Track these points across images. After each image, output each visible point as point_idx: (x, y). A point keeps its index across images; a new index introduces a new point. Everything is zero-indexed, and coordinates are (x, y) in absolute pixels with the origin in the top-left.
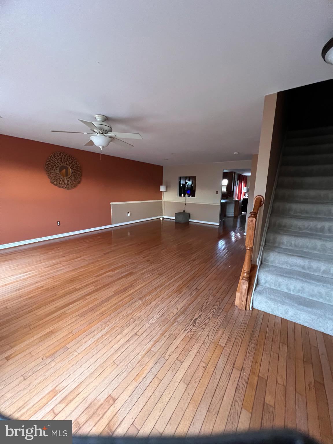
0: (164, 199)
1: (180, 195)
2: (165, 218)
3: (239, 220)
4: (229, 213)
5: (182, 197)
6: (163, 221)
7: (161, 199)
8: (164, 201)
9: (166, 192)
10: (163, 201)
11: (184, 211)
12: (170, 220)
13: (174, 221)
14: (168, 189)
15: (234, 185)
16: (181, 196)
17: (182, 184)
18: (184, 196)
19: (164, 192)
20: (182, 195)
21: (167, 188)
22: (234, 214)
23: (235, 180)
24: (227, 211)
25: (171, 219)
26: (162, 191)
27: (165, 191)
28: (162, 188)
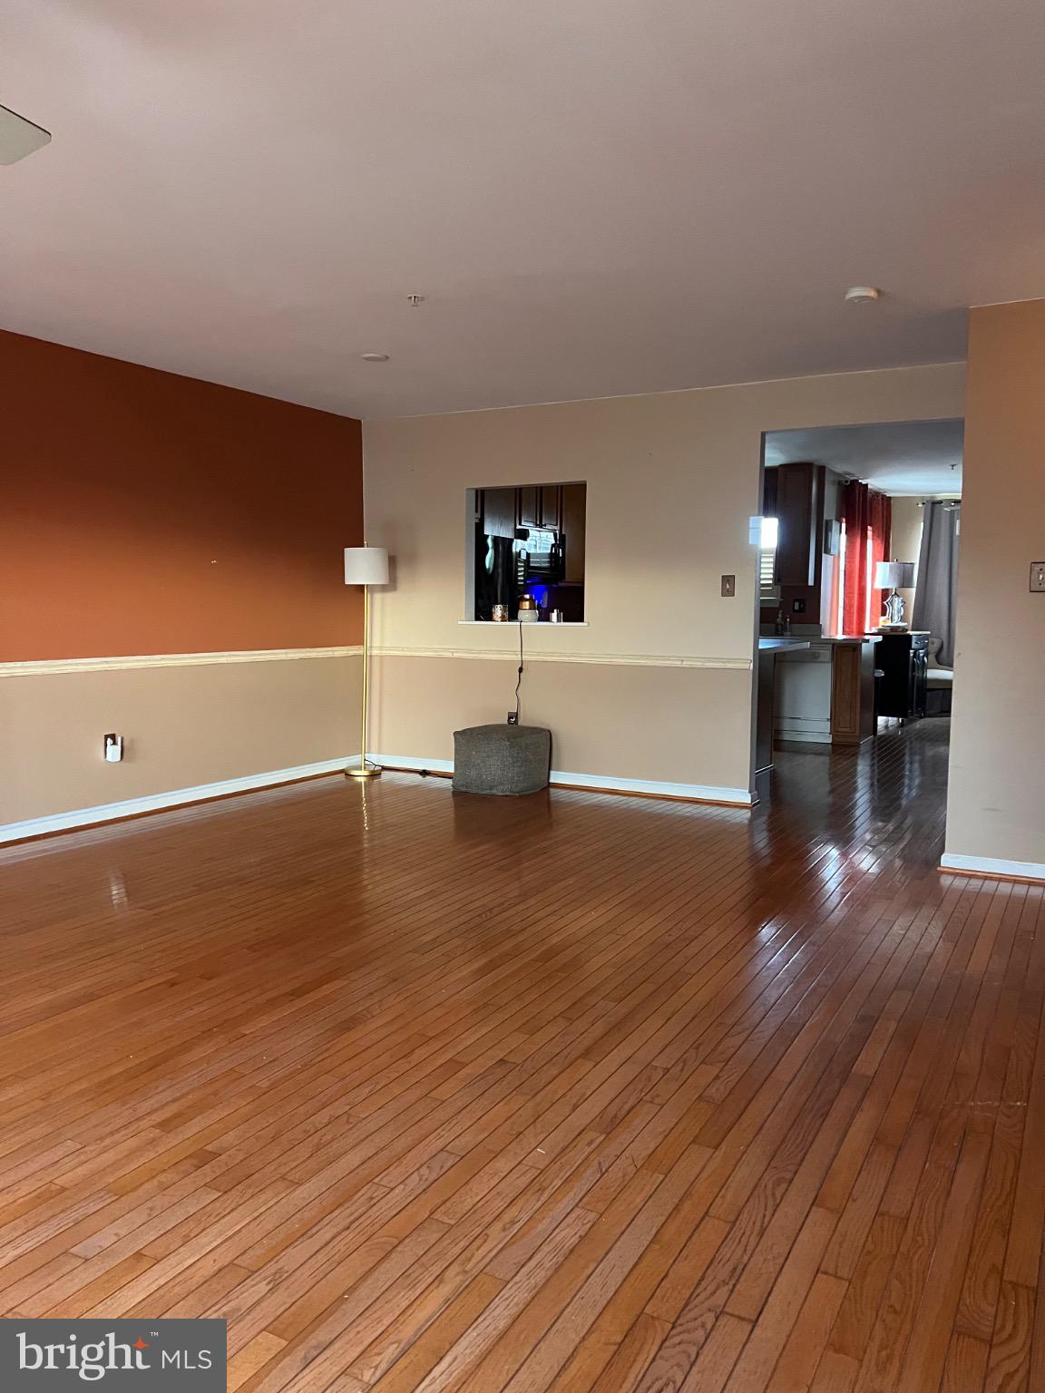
0: (376, 643)
1: (483, 613)
2: (384, 768)
3: (863, 769)
4: (801, 725)
5: (498, 624)
6: (375, 789)
7: (359, 641)
8: (375, 652)
9: (389, 596)
10: (371, 656)
11: (513, 717)
12: (419, 777)
13: (449, 782)
14: (402, 573)
15: (823, 547)
16: (489, 617)
17: (496, 539)
18: (512, 615)
19: (378, 596)
20: (498, 611)
21: (392, 562)
22: (834, 732)
23: (826, 517)
24: (787, 712)
25: (424, 773)
26: (361, 588)
27: (384, 588)
28: (361, 566)
